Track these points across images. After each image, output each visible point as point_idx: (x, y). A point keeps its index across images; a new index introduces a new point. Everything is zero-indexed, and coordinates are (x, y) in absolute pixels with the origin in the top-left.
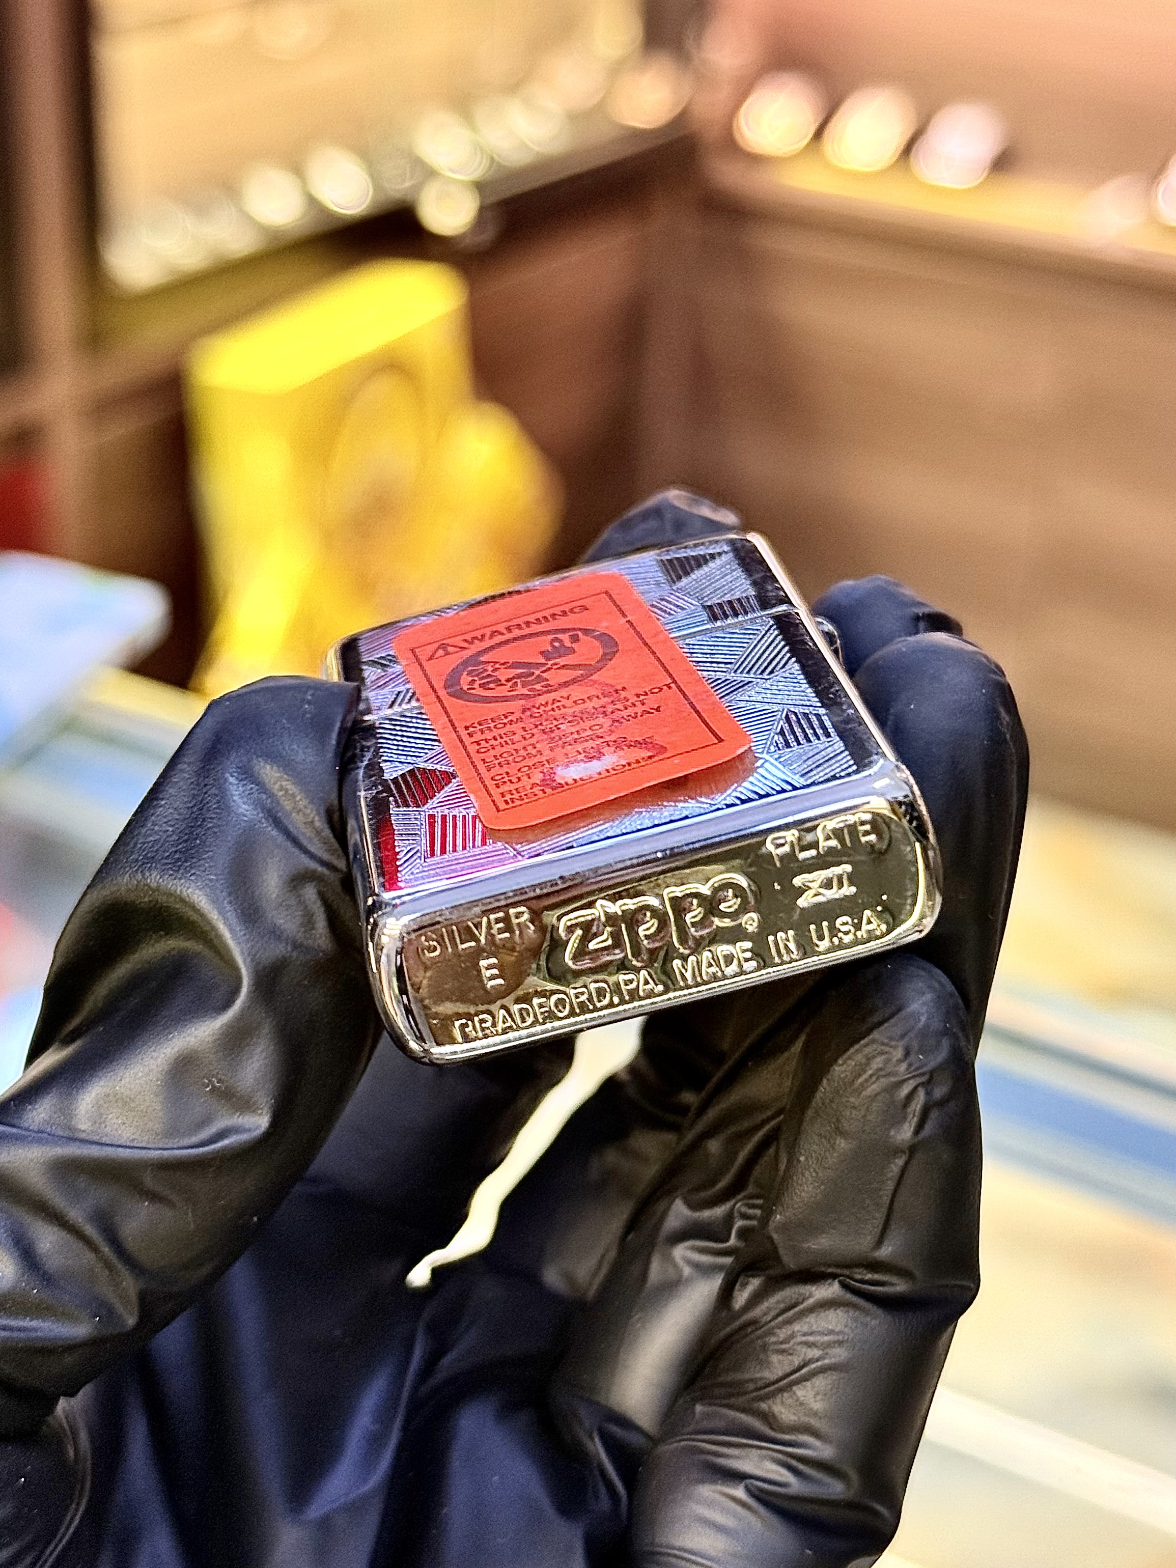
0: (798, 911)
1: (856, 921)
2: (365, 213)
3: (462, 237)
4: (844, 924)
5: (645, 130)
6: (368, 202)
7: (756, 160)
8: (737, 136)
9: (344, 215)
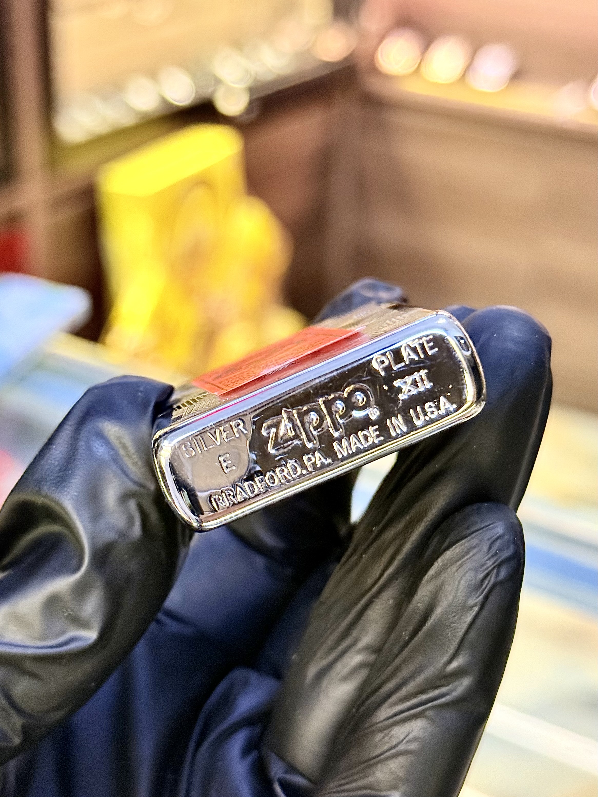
0: (401, 402)
1: (436, 403)
3: (241, 116)
4: (430, 407)
5: (332, 62)
7: (388, 77)
8: (377, 65)
9: (179, 105)
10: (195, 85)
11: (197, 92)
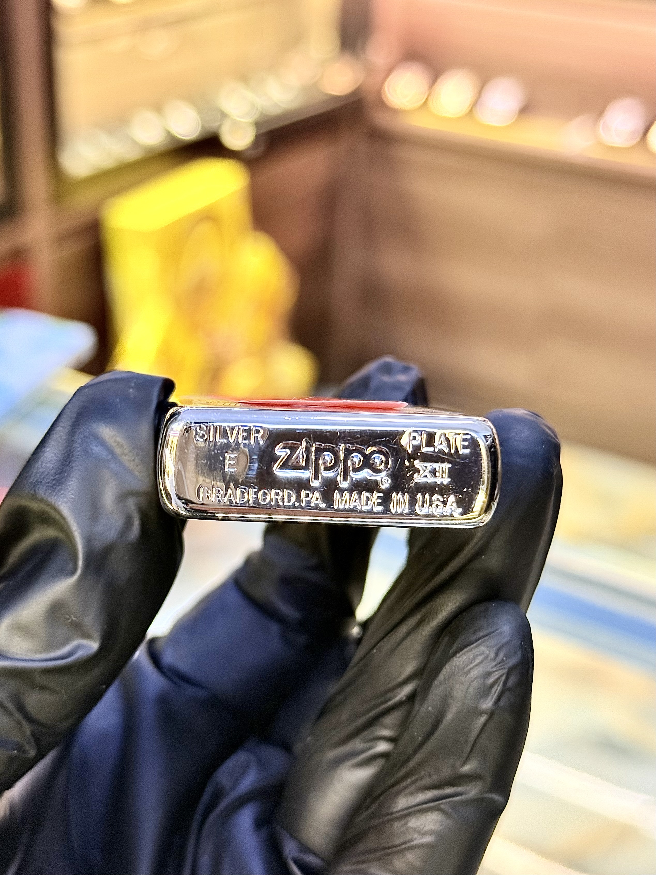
0: (414, 482)
2: (195, 139)
3: (247, 150)
4: (438, 500)
5: (340, 96)
6: (198, 132)
7: (395, 112)
8: (385, 100)
9: (184, 140)
10: (201, 120)
11: (203, 126)
